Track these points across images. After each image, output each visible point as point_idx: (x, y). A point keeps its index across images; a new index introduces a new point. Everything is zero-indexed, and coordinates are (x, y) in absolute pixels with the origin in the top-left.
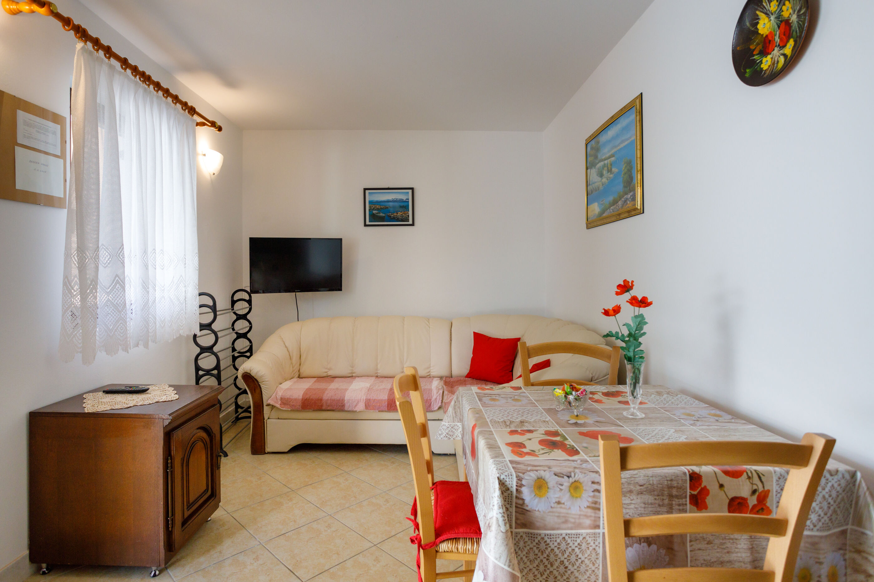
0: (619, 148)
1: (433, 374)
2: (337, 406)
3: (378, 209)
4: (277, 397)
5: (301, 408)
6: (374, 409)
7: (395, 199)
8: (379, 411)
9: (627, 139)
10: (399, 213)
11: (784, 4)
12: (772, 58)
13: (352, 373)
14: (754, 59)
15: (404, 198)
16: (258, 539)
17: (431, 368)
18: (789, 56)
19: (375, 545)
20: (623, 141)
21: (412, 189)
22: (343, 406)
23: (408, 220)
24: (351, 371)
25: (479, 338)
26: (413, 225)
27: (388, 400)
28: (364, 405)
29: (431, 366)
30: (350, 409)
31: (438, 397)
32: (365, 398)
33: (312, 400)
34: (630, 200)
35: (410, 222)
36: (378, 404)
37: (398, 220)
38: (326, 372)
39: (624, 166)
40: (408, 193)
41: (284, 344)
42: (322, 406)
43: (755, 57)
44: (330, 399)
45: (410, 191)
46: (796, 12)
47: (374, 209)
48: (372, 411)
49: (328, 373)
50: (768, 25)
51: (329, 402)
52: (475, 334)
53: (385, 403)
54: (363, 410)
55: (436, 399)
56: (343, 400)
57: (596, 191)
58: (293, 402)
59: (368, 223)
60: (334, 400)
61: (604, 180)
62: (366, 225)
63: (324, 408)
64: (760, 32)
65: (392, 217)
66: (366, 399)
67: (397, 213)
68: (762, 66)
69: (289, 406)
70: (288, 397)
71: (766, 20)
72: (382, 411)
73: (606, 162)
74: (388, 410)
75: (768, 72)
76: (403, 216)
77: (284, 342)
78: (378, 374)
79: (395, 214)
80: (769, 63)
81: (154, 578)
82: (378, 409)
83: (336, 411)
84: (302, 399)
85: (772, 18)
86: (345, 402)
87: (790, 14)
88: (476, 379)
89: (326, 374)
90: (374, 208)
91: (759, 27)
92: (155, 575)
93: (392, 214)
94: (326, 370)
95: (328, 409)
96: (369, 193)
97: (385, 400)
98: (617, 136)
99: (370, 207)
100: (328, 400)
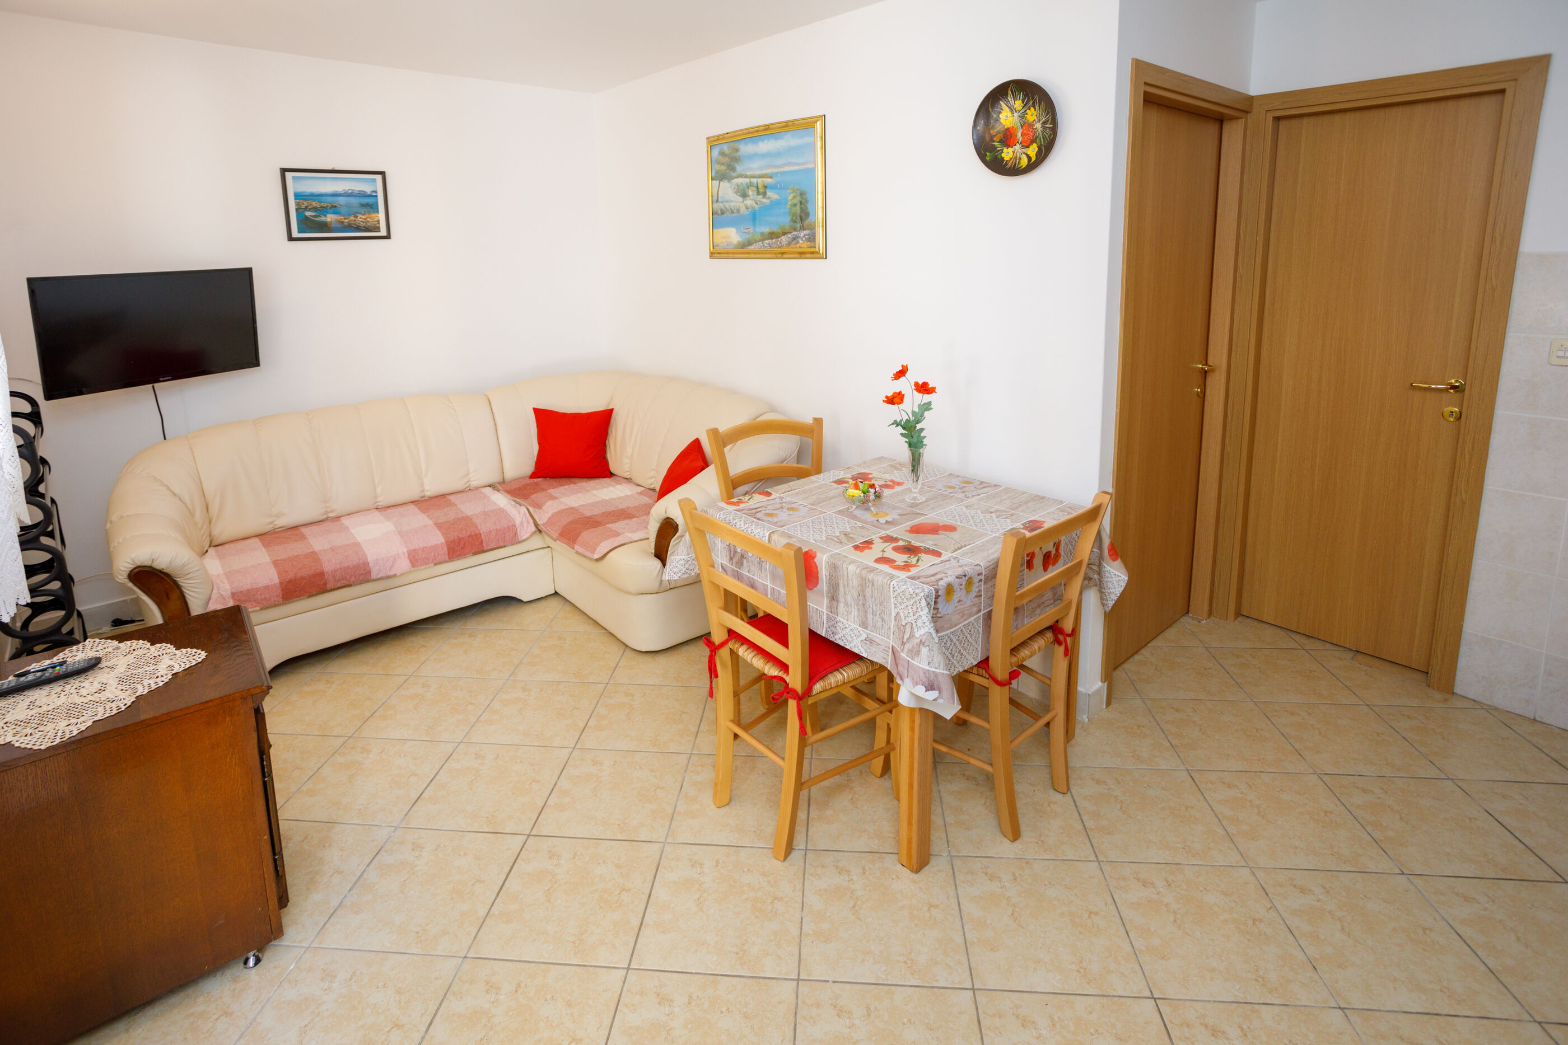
0: (781, 170)
1: (474, 483)
2: (355, 576)
3: (315, 209)
4: (223, 593)
5: (282, 600)
6: (426, 564)
7: (350, 192)
8: (435, 564)
9: (799, 164)
10: (360, 216)
11: (1030, 109)
12: (1014, 152)
13: (327, 512)
14: (995, 145)
15: (368, 189)
16: (383, 825)
17: (471, 475)
18: (1033, 161)
19: (574, 748)
20: (789, 164)
21: (383, 174)
22: (369, 573)
23: (378, 229)
24: (325, 510)
25: (544, 418)
26: (388, 237)
27: (446, 542)
28: (408, 561)
29: (471, 471)
30: (381, 575)
31: (524, 519)
32: (405, 550)
33: (302, 578)
34: (804, 239)
35: (383, 232)
36: (433, 554)
37: (358, 229)
38: (272, 523)
39: (792, 195)
40: (374, 180)
41: (168, 488)
42: (325, 584)
43: (995, 143)
44: (339, 567)
45: (379, 177)
46: (1041, 122)
47: (306, 209)
48: (423, 567)
49: (276, 523)
50: (1010, 119)
51: (338, 573)
52: (537, 412)
53: (443, 549)
54: (408, 570)
55: (522, 522)
56: (366, 564)
57: (733, 212)
58: (261, 594)
59: (295, 234)
60: (348, 568)
61: (749, 202)
62: (291, 238)
63: (329, 587)
64: (1002, 121)
65: (346, 224)
66: (408, 552)
67: (356, 217)
68: (1003, 155)
69: (254, 603)
70: (249, 587)
71: (1009, 114)
72: (440, 563)
73: (754, 180)
74: (449, 558)
75: (1010, 164)
76: (368, 222)
77: (166, 486)
78: (379, 504)
79: (352, 218)
80: (1011, 155)
81: (257, 966)
82: (432, 561)
83: (354, 585)
84: (281, 583)
85: (1016, 114)
86: (370, 565)
87: (1034, 120)
88: (550, 478)
89: (272, 526)
90: (306, 207)
91: (1001, 116)
92: (258, 961)
93: (345, 219)
94: (270, 520)
95: (339, 585)
96: (294, 178)
97: (442, 544)
98: (778, 154)
99: (297, 204)
100: (336, 571)
